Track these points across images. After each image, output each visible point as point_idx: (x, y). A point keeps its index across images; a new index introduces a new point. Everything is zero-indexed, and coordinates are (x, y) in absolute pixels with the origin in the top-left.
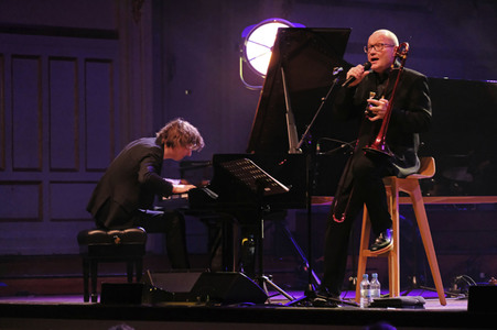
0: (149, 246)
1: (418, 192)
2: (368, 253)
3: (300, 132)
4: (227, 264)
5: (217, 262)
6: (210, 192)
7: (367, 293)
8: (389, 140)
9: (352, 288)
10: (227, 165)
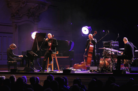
0: (17, 64)
1: (56, 56)
2: (49, 65)
3: (39, 47)
4: (29, 66)
5: (27, 66)
6: (26, 56)
7: (49, 70)
8: (51, 49)
9: (47, 70)
10: (29, 52)
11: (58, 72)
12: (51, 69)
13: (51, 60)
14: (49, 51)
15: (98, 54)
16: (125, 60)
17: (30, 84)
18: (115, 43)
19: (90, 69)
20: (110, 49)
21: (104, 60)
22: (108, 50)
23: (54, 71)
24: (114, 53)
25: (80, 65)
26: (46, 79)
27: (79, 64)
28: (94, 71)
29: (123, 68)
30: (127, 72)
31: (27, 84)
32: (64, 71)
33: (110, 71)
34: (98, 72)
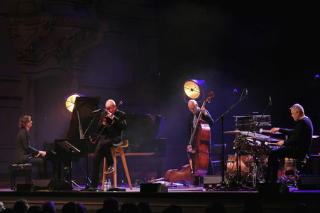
7: (106, 186)
10: (59, 143)
15: (224, 146)
16: (286, 159)
18: (264, 119)
19: (205, 182)
20: (250, 134)
21: (237, 160)
22: (245, 136)
23: (120, 188)
24: (259, 143)
25: (180, 173)
26: (102, 207)
27: (179, 170)
28: (214, 185)
29: (282, 177)
32: (142, 187)
33: (252, 186)
34: (224, 189)
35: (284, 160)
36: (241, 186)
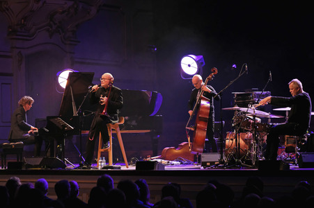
0: (24, 149)
1: (118, 128)
2: (102, 150)
3: (77, 108)
4: (52, 155)
5: (48, 154)
6: (46, 130)
7: (101, 164)
9: (96, 163)
10: (52, 120)
11: (123, 168)
12: (107, 161)
13: (106, 139)
14: (101, 116)
15: (222, 123)
17: (55, 197)
18: (263, 95)
19: (203, 160)
20: (250, 110)
21: (236, 138)
22: (245, 113)
23: (115, 166)
24: (259, 120)
25: (177, 151)
26: (96, 185)
27: (175, 148)
28: (212, 163)
29: (283, 155)
30: (292, 167)
31: (50, 199)
32: (138, 165)
33: (252, 164)
34: (223, 167)
35: (284, 138)
36: (239, 163)
